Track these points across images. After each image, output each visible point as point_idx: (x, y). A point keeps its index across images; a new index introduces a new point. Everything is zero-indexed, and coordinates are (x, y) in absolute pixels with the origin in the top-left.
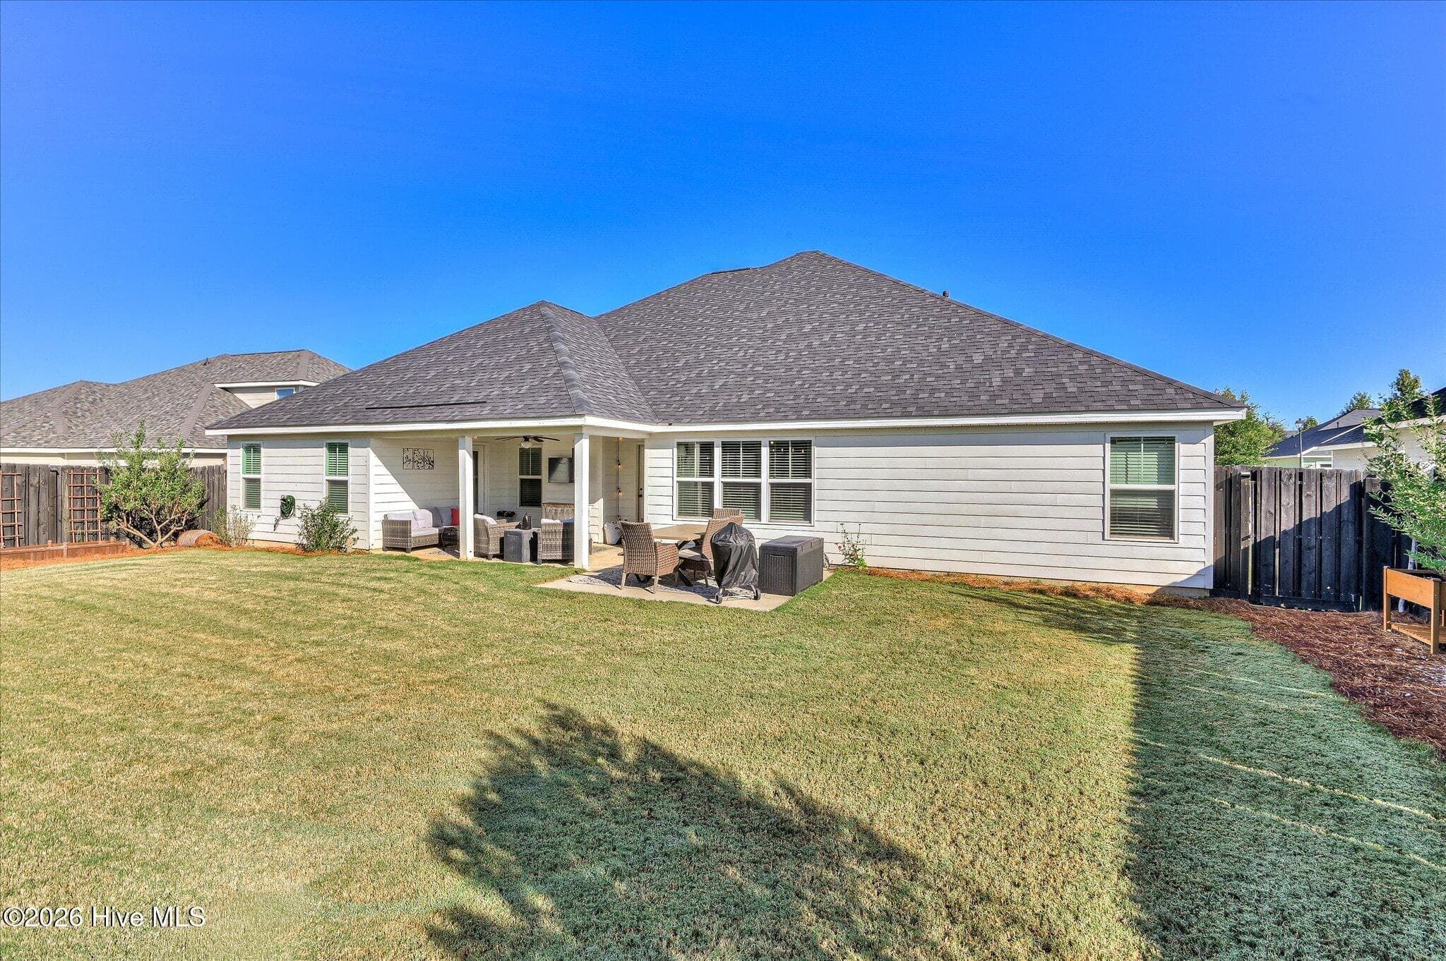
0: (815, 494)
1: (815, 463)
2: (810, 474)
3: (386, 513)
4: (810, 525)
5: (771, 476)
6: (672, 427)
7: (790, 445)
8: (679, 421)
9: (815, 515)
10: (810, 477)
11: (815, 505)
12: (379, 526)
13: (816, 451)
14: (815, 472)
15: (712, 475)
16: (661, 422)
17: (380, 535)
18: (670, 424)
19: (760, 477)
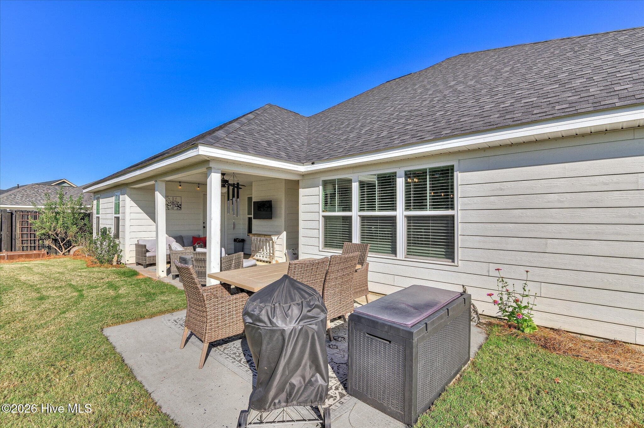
0: (459, 229)
1: (459, 191)
2: (453, 205)
3: (138, 239)
4: (453, 264)
5: (408, 208)
6: (314, 165)
7: (428, 174)
8: (321, 159)
9: (459, 253)
10: (453, 208)
11: (459, 241)
12: (134, 248)
13: (459, 177)
14: (459, 202)
15: (350, 210)
16: (306, 162)
17: (134, 254)
18: (313, 163)
19: (395, 210)
